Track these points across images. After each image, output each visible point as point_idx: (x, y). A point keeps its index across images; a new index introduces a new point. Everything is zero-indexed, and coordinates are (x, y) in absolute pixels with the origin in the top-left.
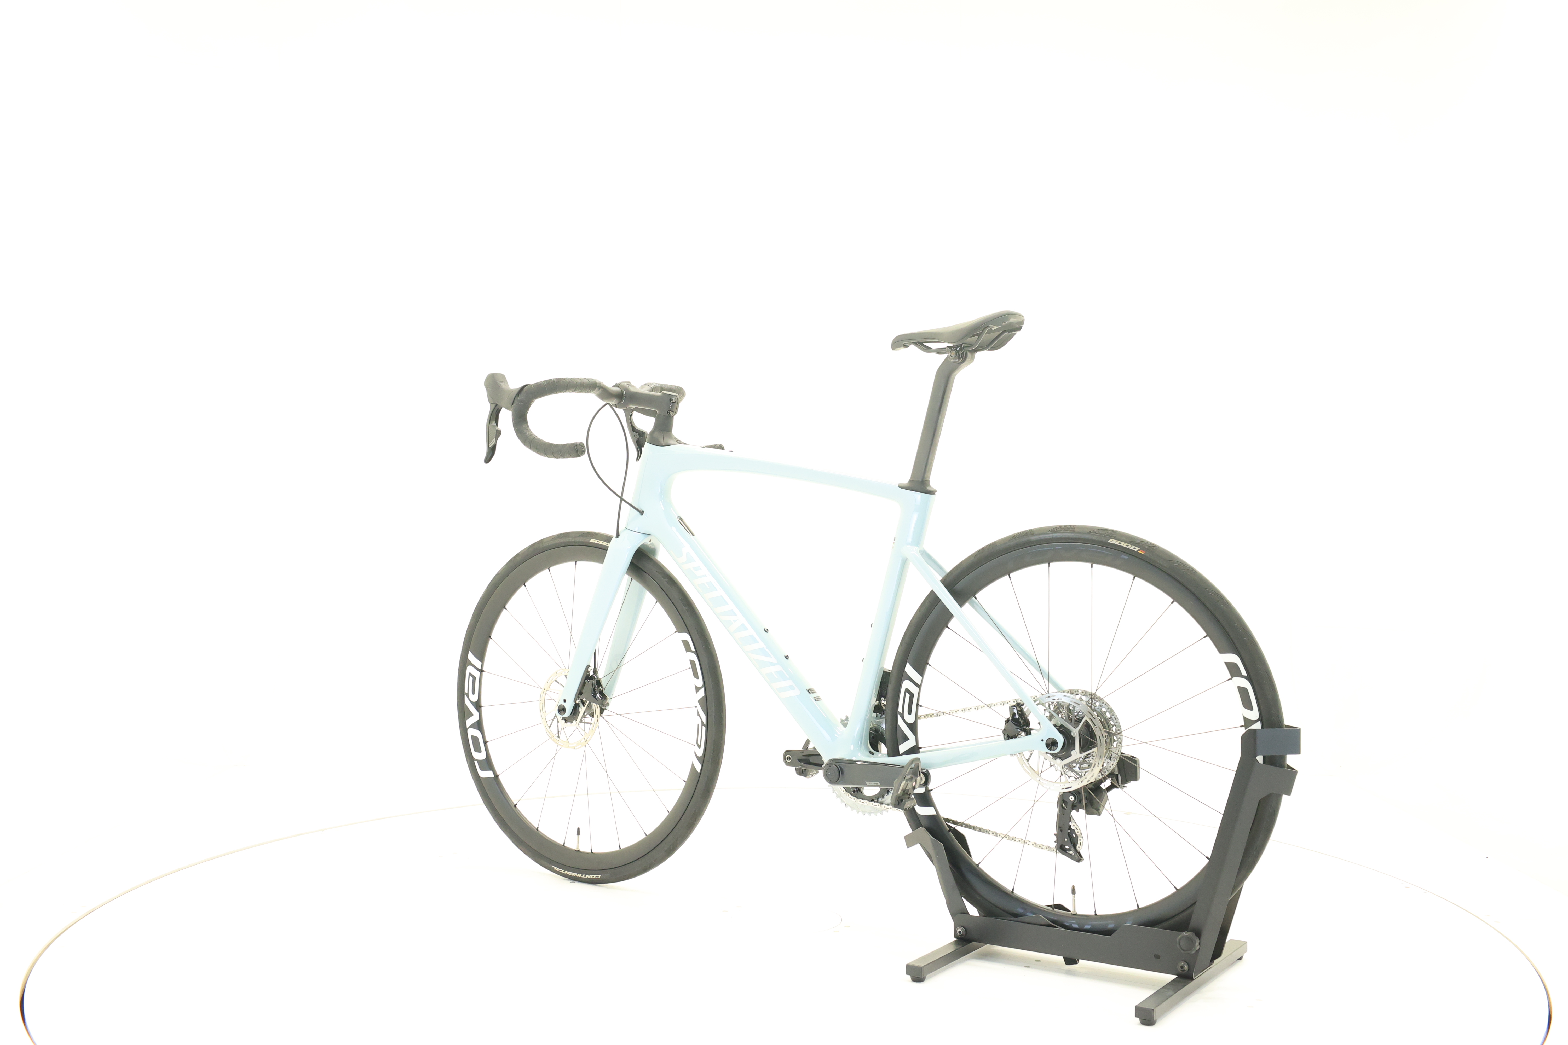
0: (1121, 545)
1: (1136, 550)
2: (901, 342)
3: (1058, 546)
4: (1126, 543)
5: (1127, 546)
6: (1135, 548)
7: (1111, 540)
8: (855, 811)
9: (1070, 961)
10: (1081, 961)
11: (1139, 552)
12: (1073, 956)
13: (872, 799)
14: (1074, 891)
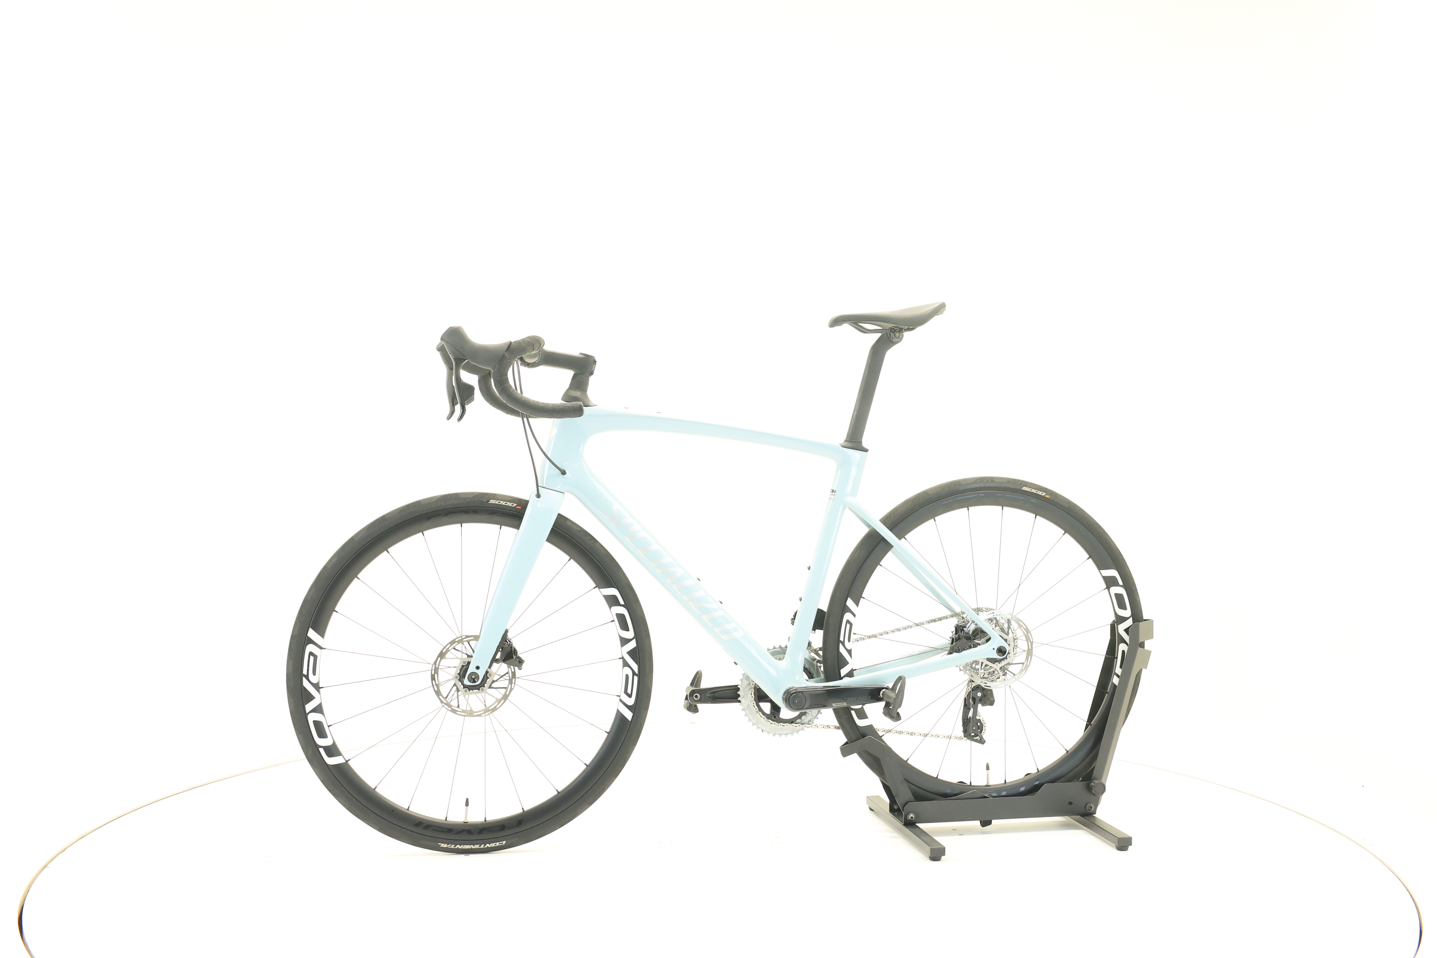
0: (1032, 491)
1: (1043, 495)
2: (837, 322)
3: (982, 493)
4: (1035, 489)
5: (1037, 492)
6: (1042, 494)
7: (1024, 488)
8: (771, 735)
9: (985, 823)
10: (994, 821)
11: (1046, 496)
12: (988, 819)
13: (792, 721)
14: (988, 768)
